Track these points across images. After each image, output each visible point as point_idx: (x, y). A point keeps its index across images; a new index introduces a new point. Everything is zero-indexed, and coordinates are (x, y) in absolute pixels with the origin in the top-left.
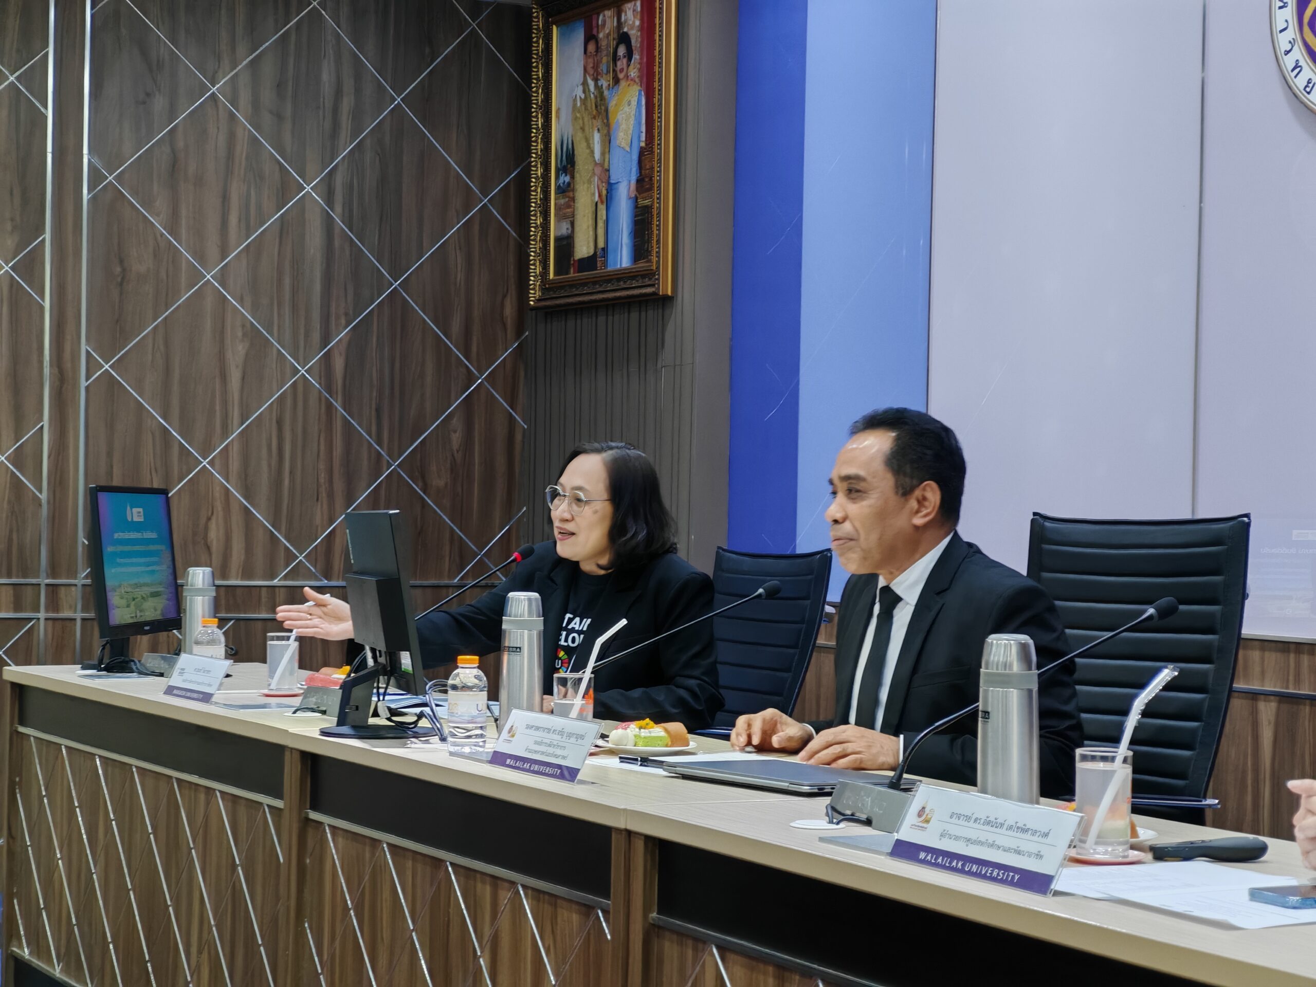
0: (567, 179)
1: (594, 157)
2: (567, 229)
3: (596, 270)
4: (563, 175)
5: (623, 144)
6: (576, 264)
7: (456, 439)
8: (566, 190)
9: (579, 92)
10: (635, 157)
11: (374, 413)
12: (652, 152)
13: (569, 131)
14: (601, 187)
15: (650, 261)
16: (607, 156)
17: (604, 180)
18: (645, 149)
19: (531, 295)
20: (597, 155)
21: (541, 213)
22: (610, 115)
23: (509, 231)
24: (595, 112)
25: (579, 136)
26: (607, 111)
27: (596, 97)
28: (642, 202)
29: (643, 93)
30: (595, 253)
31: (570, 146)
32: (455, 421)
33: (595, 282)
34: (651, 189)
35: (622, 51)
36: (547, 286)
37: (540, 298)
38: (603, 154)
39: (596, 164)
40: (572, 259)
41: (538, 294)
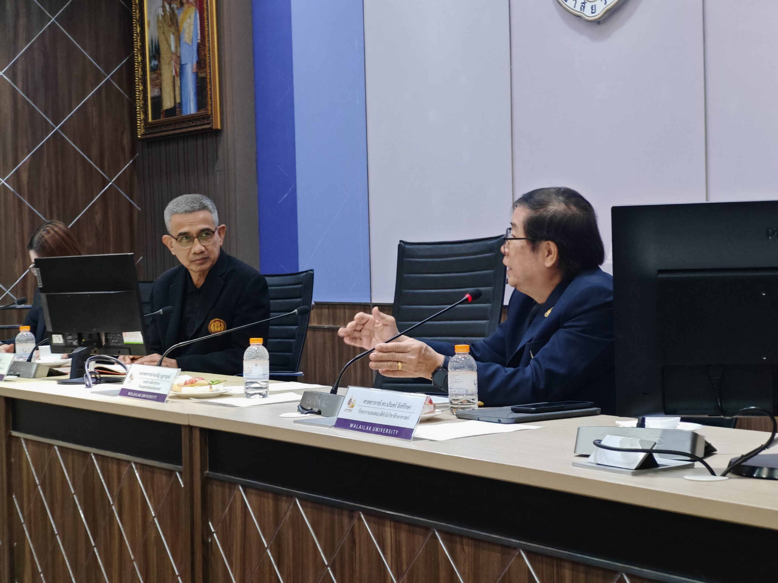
1: (171, 49)
2: (158, 92)
3: (176, 115)
4: (154, 60)
5: (188, 41)
6: (164, 113)
7: (98, 217)
8: (156, 70)
9: (160, 12)
10: (195, 48)
11: (47, 204)
12: (205, 46)
13: (156, 35)
14: (176, 67)
15: (207, 109)
16: (179, 48)
17: (178, 63)
18: (200, 44)
19: (138, 132)
20: (173, 48)
21: (142, 83)
22: (180, 24)
23: (123, 95)
24: (170, 23)
25: (162, 37)
26: (177, 22)
27: (170, 14)
29: (197, 11)
30: (175, 106)
31: (157, 43)
32: (97, 207)
33: (177, 122)
34: (205, 67)
36: (148, 126)
37: (144, 133)
38: (176, 47)
39: (173, 54)
40: (161, 110)
41: (143, 131)
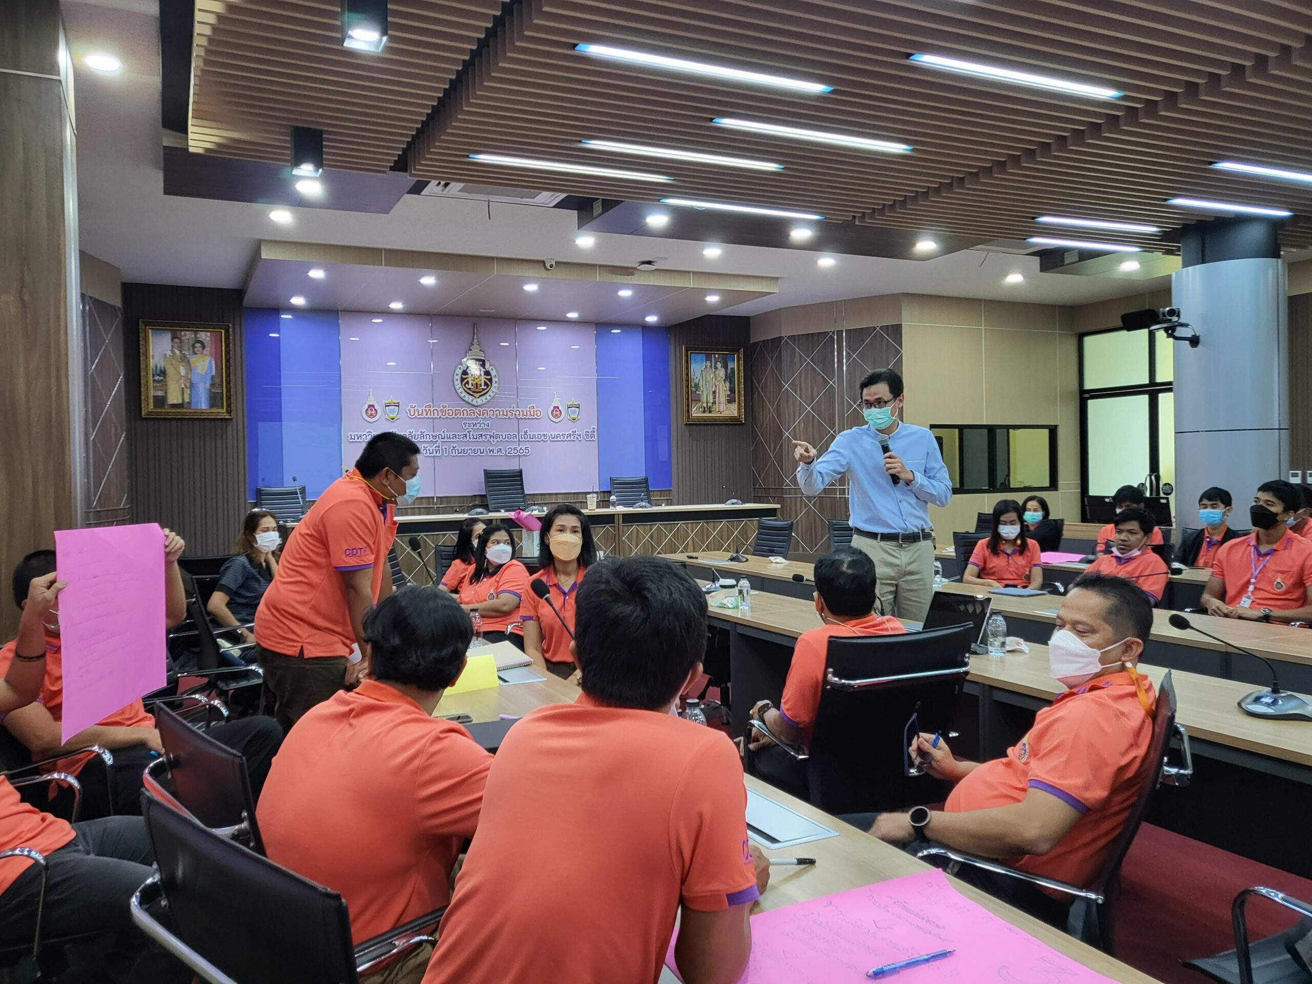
0: (161, 378)
3: (183, 408)
5: (200, 373)
6: (170, 405)
9: (169, 353)
10: (209, 377)
13: (162, 364)
14: (185, 383)
15: (223, 408)
16: (190, 375)
17: (187, 382)
20: (183, 372)
21: (145, 387)
22: (191, 363)
24: (180, 360)
25: (170, 366)
26: (189, 361)
27: (181, 356)
28: (213, 390)
29: (212, 360)
30: (183, 403)
35: (198, 345)
36: (150, 411)
37: (146, 414)
38: (187, 373)
39: (182, 376)
40: (166, 403)
